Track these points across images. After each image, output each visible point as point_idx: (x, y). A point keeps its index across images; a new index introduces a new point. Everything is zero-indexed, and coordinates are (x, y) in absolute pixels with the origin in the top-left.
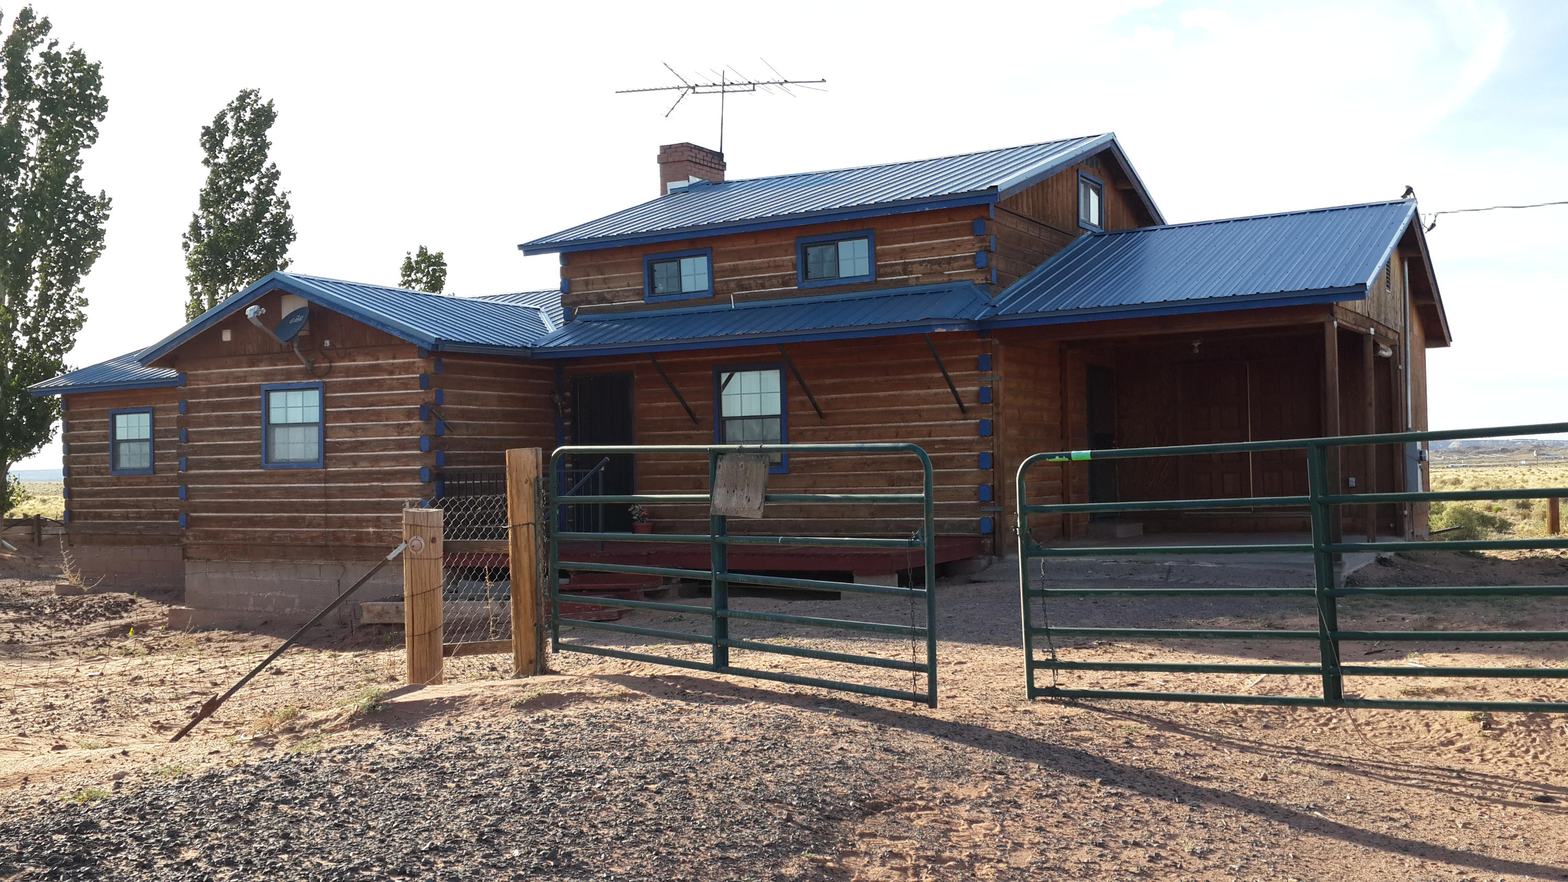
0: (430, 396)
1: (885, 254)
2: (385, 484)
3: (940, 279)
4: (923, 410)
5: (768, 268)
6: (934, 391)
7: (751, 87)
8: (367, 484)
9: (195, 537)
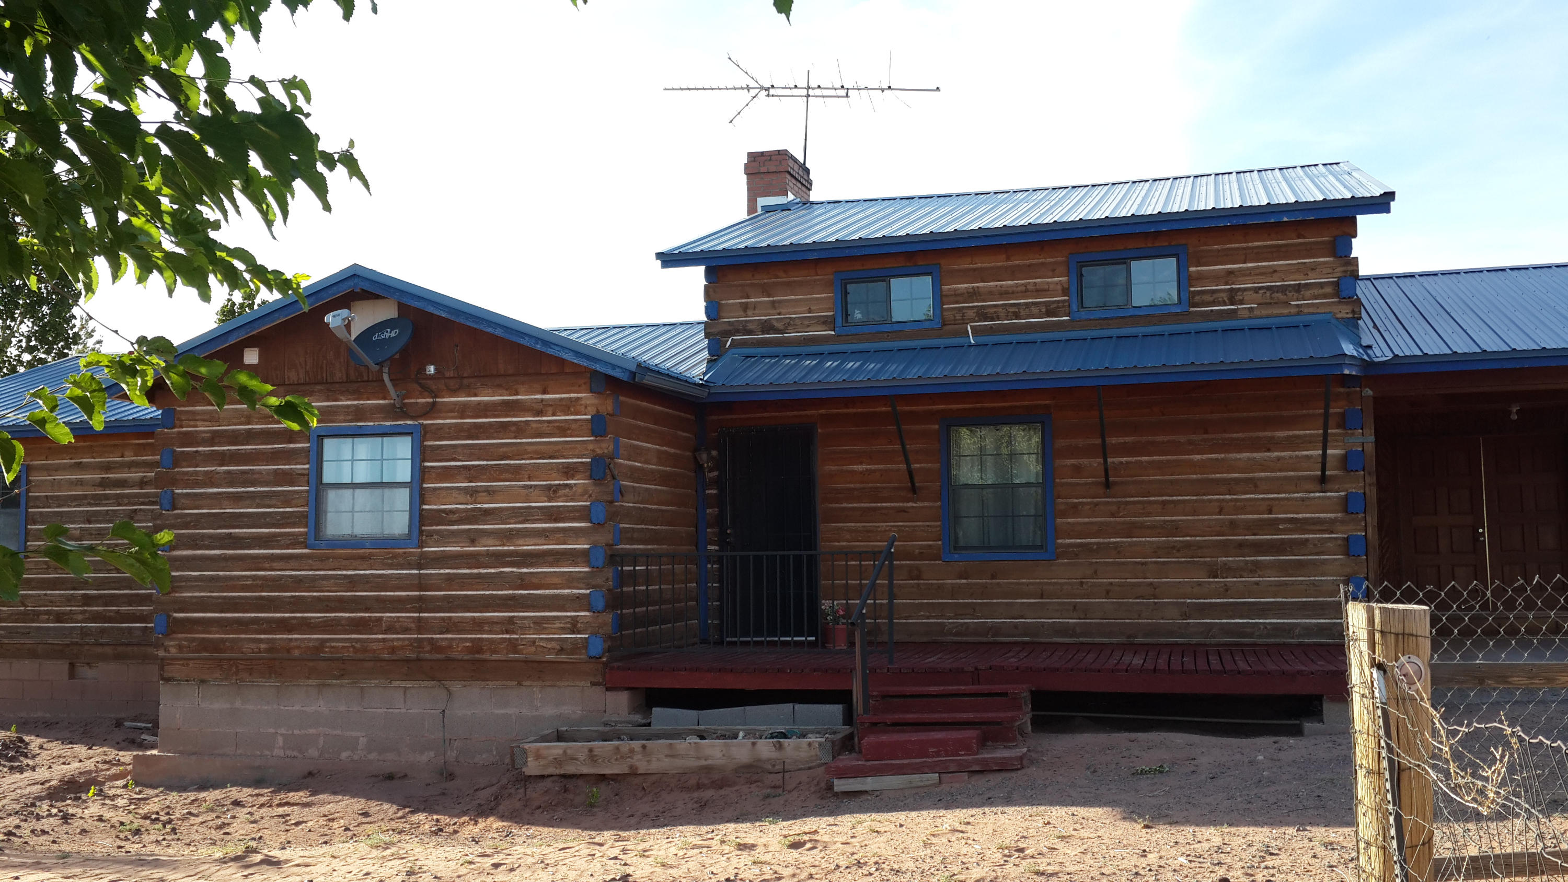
0: (604, 445)
1: (1200, 278)
2: (525, 570)
3: (1285, 311)
4: (1261, 479)
5: (1025, 292)
6: (1276, 454)
7: (843, 92)
8: (493, 571)
9: (180, 648)
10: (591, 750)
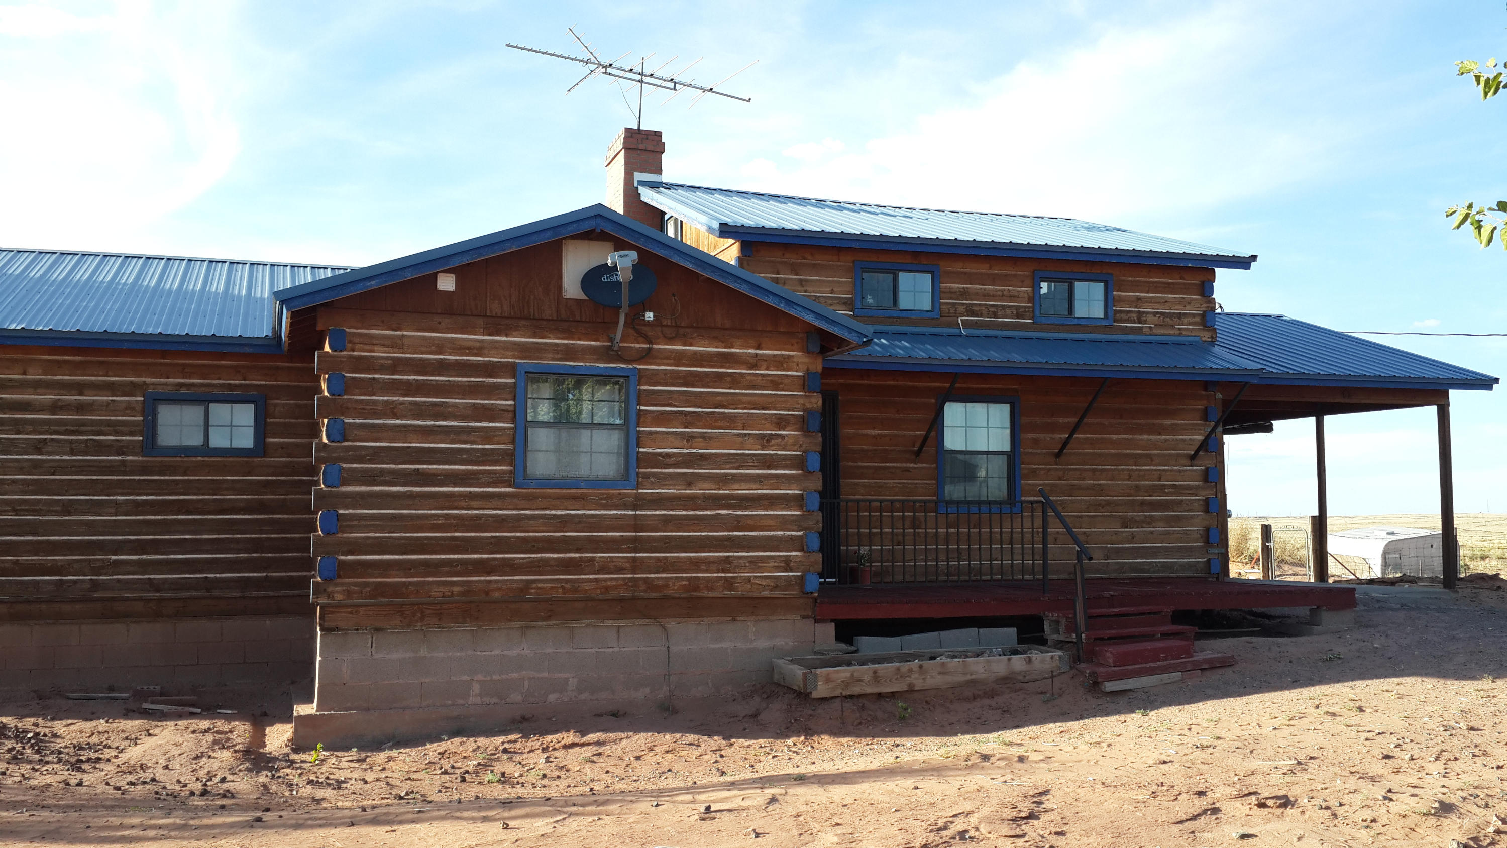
1: (1120, 300)
2: (740, 513)
3: (1172, 332)
4: (1155, 455)
5: (1002, 297)
6: (1164, 437)
7: (671, 85)
8: (709, 513)
9: (349, 594)
10: (875, 672)
